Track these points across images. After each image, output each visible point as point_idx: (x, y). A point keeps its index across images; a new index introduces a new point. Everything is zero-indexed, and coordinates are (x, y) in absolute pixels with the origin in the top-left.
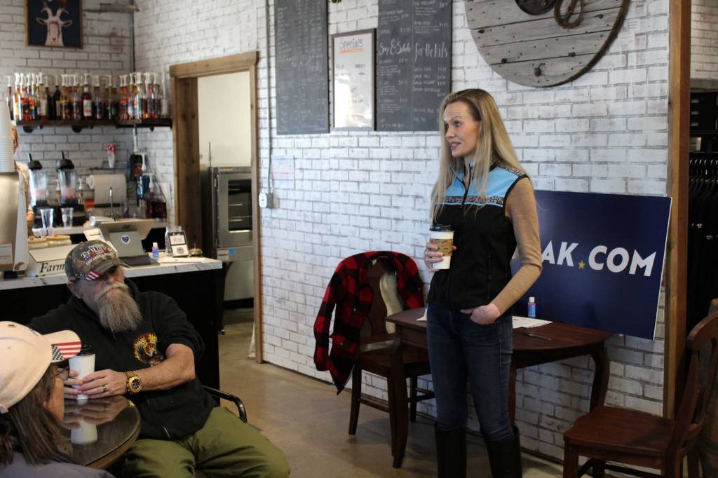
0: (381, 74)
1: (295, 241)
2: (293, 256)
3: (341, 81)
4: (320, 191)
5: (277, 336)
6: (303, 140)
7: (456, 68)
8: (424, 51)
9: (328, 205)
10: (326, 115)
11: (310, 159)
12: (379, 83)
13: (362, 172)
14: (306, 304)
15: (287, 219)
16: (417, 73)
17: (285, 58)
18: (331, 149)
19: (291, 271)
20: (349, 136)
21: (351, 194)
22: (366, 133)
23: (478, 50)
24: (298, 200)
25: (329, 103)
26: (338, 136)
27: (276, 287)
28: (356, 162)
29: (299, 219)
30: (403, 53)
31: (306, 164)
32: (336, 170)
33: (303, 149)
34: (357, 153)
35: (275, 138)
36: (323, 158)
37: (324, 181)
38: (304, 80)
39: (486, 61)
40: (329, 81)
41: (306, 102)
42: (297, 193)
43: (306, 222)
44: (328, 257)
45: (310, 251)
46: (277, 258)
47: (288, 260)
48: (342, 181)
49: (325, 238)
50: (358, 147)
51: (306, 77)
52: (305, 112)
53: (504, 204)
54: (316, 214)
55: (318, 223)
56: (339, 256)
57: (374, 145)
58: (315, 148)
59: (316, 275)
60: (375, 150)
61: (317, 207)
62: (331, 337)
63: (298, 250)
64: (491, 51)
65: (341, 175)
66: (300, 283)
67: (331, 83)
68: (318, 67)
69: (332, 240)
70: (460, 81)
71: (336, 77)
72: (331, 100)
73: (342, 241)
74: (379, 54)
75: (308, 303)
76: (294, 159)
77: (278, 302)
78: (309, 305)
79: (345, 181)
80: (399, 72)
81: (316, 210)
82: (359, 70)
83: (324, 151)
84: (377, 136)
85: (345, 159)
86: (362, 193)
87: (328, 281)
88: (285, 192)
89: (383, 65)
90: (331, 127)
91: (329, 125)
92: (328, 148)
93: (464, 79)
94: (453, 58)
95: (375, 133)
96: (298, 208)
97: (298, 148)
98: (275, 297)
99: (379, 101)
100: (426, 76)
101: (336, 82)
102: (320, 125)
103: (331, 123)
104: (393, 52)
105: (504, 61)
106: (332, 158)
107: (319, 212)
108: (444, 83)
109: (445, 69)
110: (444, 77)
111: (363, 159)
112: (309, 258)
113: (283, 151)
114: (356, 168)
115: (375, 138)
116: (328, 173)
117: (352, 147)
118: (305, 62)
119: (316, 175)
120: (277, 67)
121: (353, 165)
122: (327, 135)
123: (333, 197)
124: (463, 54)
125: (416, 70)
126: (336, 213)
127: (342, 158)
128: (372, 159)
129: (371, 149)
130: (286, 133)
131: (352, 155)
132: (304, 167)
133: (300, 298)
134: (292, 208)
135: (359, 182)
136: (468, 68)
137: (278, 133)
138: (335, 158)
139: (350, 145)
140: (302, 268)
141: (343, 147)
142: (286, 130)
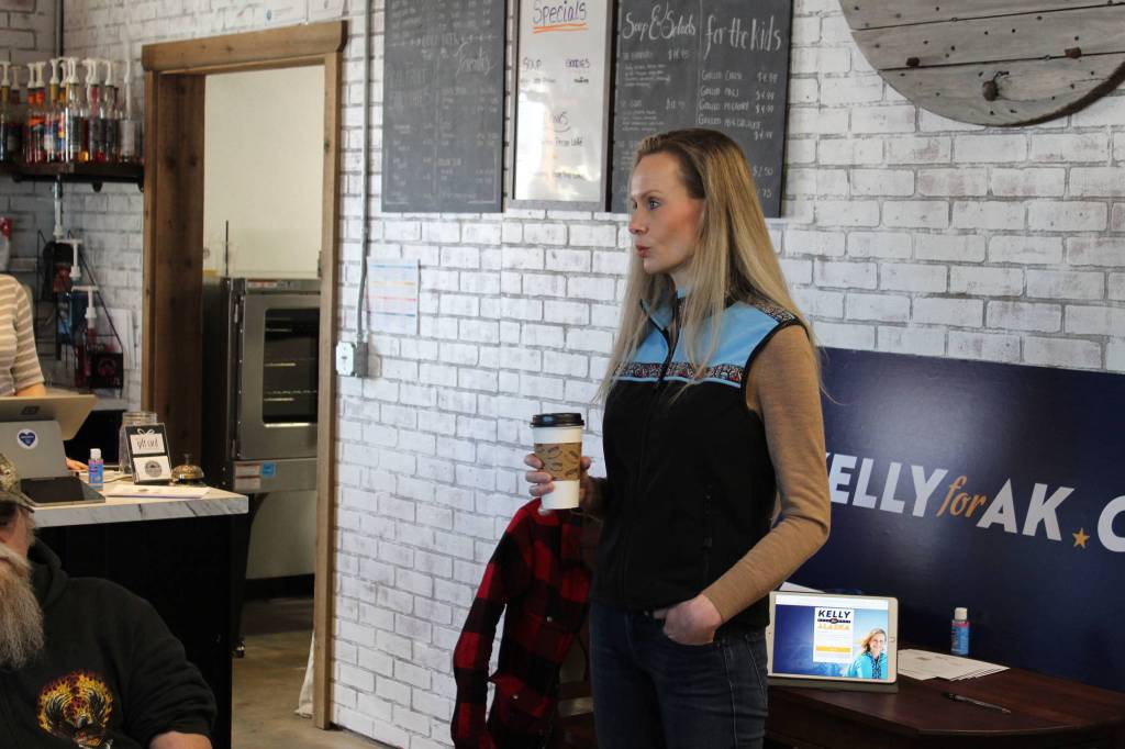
0: (626, 80)
1: (414, 452)
2: (408, 487)
3: (533, 96)
4: (475, 343)
5: (363, 668)
6: (442, 226)
7: (799, 76)
8: (727, 35)
9: (493, 375)
10: (496, 172)
11: (455, 269)
12: (620, 104)
13: (574, 304)
14: (433, 598)
15: (397, 403)
16: (708, 84)
17: (408, 40)
18: (505, 249)
19: (403, 521)
20: (546, 220)
21: (546, 353)
22: (587, 215)
23: (853, 34)
24: (426, 361)
25: (504, 144)
26: (521, 221)
27: (367, 557)
28: (560, 279)
29: (427, 404)
30: (678, 38)
31: (446, 281)
32: (515, 296)
33: (440, 245)
34: (563, 260)
35: (376, 218)
36: (485, 267)
37: (486, 319)
38: (449, 91)
39: (871, 62)
40: (505, 94)
41: (452, 141)
42: (423, 344)
43: (441, 411)
44: (488, 493)
45: (448, 478)
46: (373, 491)
47: (396, 496)
48: (528, 322)
49: (483, 449)
50: (567, 246)
51: (453, 84)
52: (448, 162)
53: (743, 382)
54: (466, 395)
55: (468, 415)
56: (513, 491)
57: (605, 244)
58: (469, 245)
59: (460, 534)
60: (605, 255)
61: (467, 379)
62: (493, 679)
63: (420, 474)
64: (882, 39)
65: (523, 309)
66: (421, 549)
67: (510, 100)
68: (483, 63)
69: (501, 455)
70: (809, 105)
71: (521, 87)
72: (509, 137)
74: (623, 37)
75: (439, 596)
76: (420, 267)
77: (371, 589)
78: (442, 602)
79: (534, 322)
80: (668, 79)
81: (464, 385)
82: (576, 73)
83: (489, 253)
84: (611, 222)
85: (535, 272)
86: (572, 352)
87: (488, 551)
88: (396, 340)
89: (631, 62)
90: (507, 200)
91: (503, 195)
92: (499, 247)
93: (818, 101)
94: (794, 51)
95: (608, 216)
96: (424, 379)
97: (431, 244)
98: (364, 580)
99: (619, 144)
100: (729, 91)
101: (522, 97)
102: (481, 193)
103: (508, 189)
104: (654, 34)
105: (914, 63)
106: (506, 269)
107: (471, 391)
108: (771, 108)
109: (774, 77)
110: (771, 96)
111: (576, 274)
112: (446, 493)
113: (395, 248)
114: (560, 293)
115: (607, 227)
116: (497, 301)
117: (553, 246)
118: (452, 49)
119: (469, 307)
120: (387, 58)
121: (554, 288)
122: (498, 216)
124: (816, 44)
125: (709, 76)
126: (510, 395)
127: (526, 270)
128: (598, 275)
129: (596, 253)
130: (402, 209)
131: (551, 265)
132: (442, 287)
133: (421, 584)
134: (410, 379)
135: (565, 327)
136: (829, 75)
137: (385, 209)
138: (512, 269)
139: (549, 242)
140: (427, 515)
141: (532, 246)
142: (403, 201)
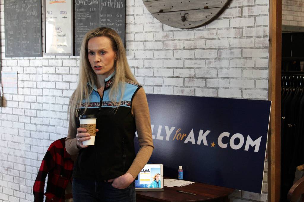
0: (78, 18)
1: (18, 129)
2: (16, 139)
3: (50, 22)
4: (35, 96)
5: (5, 194)
6: (24, 61)
7: (128, 15)
8: (107, 4)
9: (41, 105)
10: (40, 45)
11: (28, 74)
12: (76, 24)
13: (65, 83)
14: (25, 172)
15: (12, 114)
16: (102, 18)
17: (11, 6)
18: (43, 67)
19: (15, 149)
20: (56, 58)
21: (57, 98)
22: (68, 57)
23: (144, 3)
24: (20, 101)
25: (42, 37)
26: (48, 59)
27: (4, 160)
28: (60, 76)
29: (21, 114)
30: (93, 5)
31: (26, 77)
32: (47, 81)
33: (24, 67)
34: (61, 70)
35: (4, 59)
36: (37, 73)
37: (38, 88)
38: (25, 21)
39: (149, 11)
40: (42, 22)
41: (26, 36)
42: (20, 96)
43: (26, 116)
44: (41, 139)
45: (29, 136)
46: (6, 141)
47: (13, 142)
48: (51, 89)
49: (39, 127)
50: (62, 66)
51: (26, 19)
52: (25, 42)
53: (131, 106)
54: (33, 111)
55: (34, 117)
56: (48, 139)
57: (73, 65)
58: (32, 66)
59: (33, 152)
60: (74, 68)
61: (33, 106)
62: (45, 194)
63: (20, 135)
64: (152, 4)
65: (50, 85)
66: (21, 157)
67: (43, 23)
68: (35, 13)
69: (44, 128)
70: (132, 24)
71: (47, 20)
72: (43, 34)
73: (50, 129)
74: (76, 5)
75: (27, 171)
76: (18, 73)
77: (6, 170)
78: (28, 172)
79: (53, 89)
80: (90, 17)
81: (33, 108)
82: (63, 15)
83: (38, 69)
84: (75, 59)
85: (53, 74)
86: (65, 97)
87: (42, 157)
88: (11, 95)
89: (79, 12)
90: (44, 53)
91: (42, 51)
92: (42, 67)
93: (134, 22)
94: (127, 8)
95: (74, 57)
96: (20, 107)
97: (21, 66)
98: (4, 167)
99: (76, 36)
100: (108, 20)
101: (47, 23)
102: (36, 51)
103: (44, 50)
104: (86, 4)
105: (161, 11)
106: (44, 73)
107: (35, 110)
108: (121, 25)
109: (121, 16)
110: (121, 21)
111: (65, 74)
112: (28, 140)
113: (10, 68)
114: (60, 80)
115: (74, 60)
116: (42, 83)
117: (58, 66)
118: (25, 9)
119: (33, 85)
120: (5, 11)
121: (59, 78)
122: (41, 58)
123: (44, 99)
124: (133, 6)
125: (102, 16)
126: (47, 110)
127: (50, 74)
128: (71, 74)
129: (71, 68)
130: (11, 56)
131: (58, 72)
132: (25, 79)
133: (21, 167)
134: (16, 107)
135: (62, 90)
136: (137, 15)
137: (6, 56)
138: (46, 73)
139: (57, 65)
140: (23, 147)
141: (51, 66)
142: (12, 54)
